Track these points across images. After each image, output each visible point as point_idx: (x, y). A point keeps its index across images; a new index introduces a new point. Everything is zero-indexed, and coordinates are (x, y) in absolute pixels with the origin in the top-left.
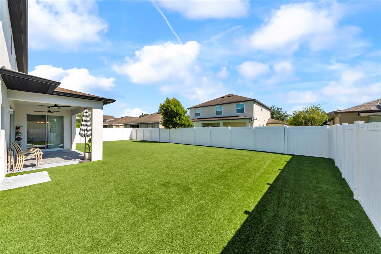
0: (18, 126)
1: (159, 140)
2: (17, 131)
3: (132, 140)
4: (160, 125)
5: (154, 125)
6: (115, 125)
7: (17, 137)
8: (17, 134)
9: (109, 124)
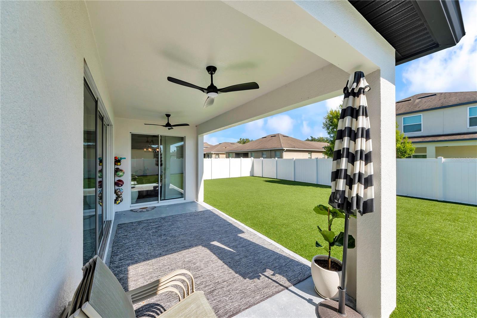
0: (118, 157)
1: (316, 180)
2: (116, 167)
3: (253, 176)
4: (284, 153)
5: (273, 153)
6: (214, 154)
7: (117, 179)
8: (116, 173)
9: (207, 153)
